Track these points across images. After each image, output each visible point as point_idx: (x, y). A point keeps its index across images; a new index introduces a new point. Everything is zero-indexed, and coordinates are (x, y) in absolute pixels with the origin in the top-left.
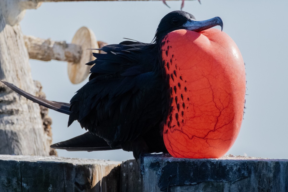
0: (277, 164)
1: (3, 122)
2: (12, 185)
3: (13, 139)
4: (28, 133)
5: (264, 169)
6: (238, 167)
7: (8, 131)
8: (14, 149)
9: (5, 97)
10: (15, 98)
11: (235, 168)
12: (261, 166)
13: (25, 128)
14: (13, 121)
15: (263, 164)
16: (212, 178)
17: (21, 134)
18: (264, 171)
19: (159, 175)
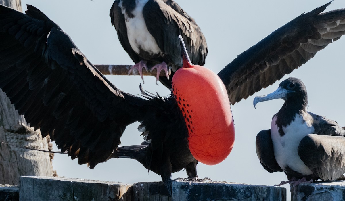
0: (269, 188)
1: (29, 154)
2: (67, 197)
3: (35, 166)
4: (43, 162)
5: (260, 191)
6: (244, 190)
7: (32, 161)
8: (35, 172)
9: (30, 137)
10: (36, 138)
11: (242, 191)
12: (258, 189)
13: (41, 158)
14: (35, 154)
15: (260, 188)
16: (226, 197)
17: (39, 162)
18: (260, 193)
19: (188, 193)
